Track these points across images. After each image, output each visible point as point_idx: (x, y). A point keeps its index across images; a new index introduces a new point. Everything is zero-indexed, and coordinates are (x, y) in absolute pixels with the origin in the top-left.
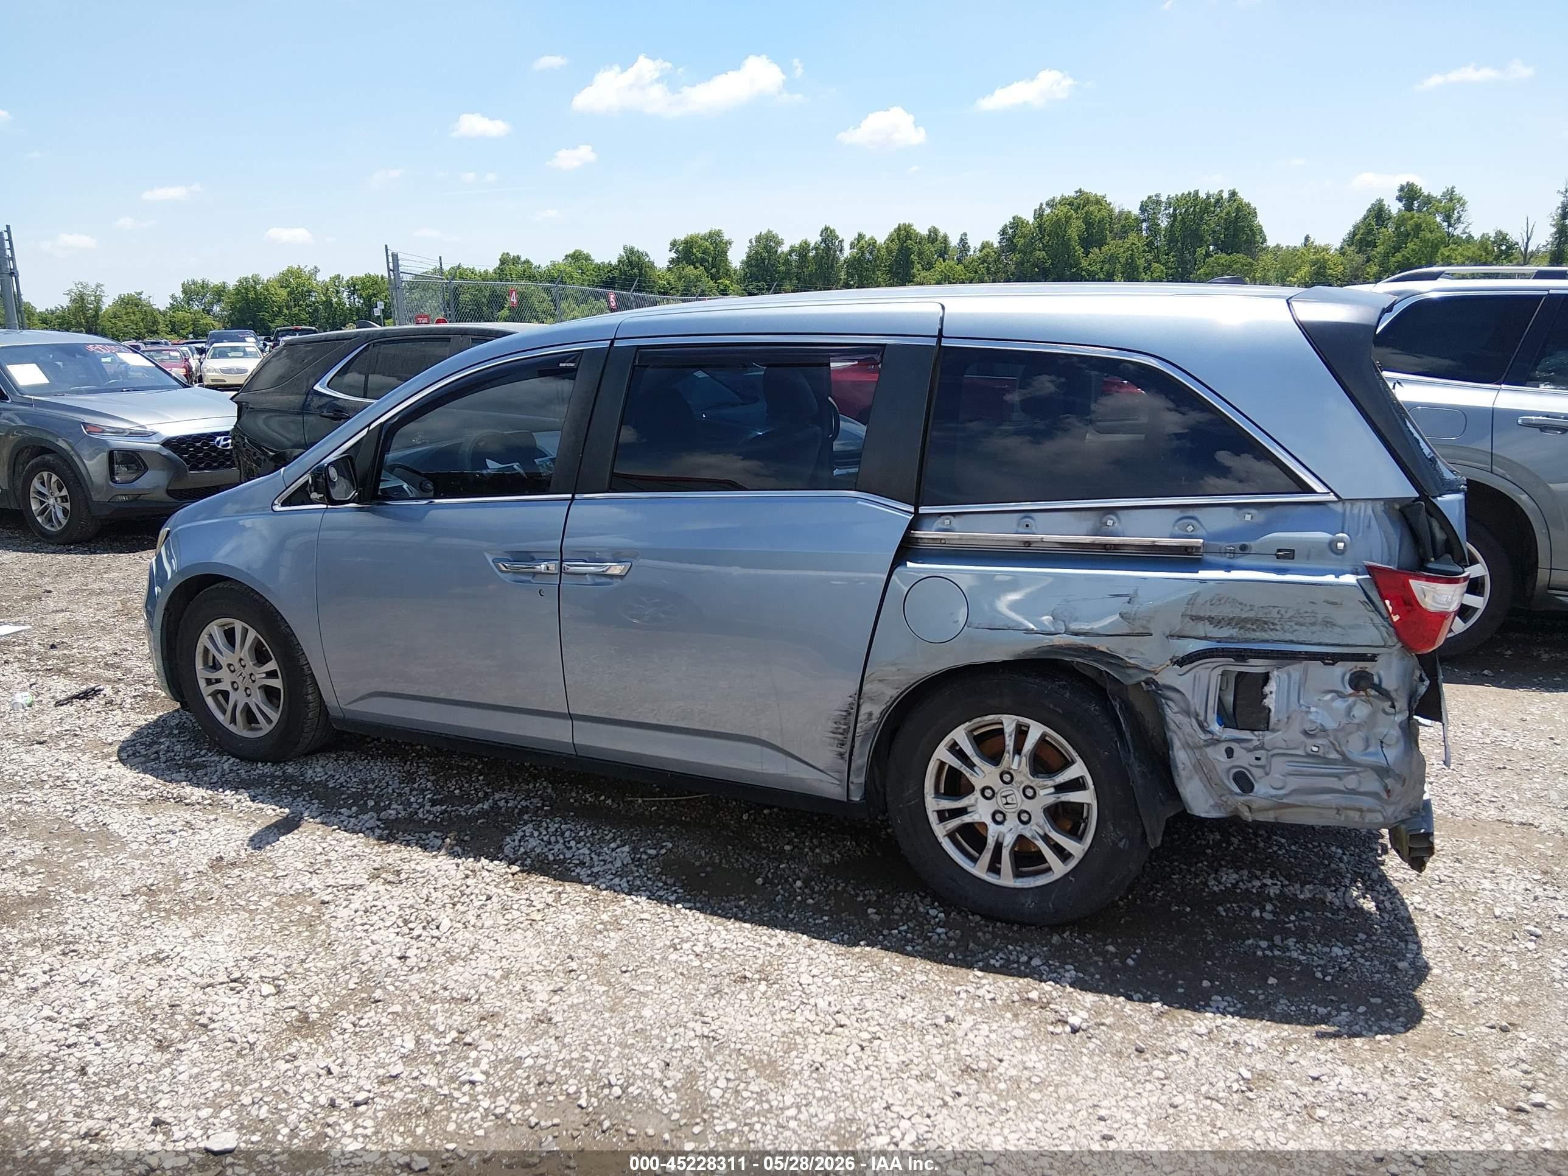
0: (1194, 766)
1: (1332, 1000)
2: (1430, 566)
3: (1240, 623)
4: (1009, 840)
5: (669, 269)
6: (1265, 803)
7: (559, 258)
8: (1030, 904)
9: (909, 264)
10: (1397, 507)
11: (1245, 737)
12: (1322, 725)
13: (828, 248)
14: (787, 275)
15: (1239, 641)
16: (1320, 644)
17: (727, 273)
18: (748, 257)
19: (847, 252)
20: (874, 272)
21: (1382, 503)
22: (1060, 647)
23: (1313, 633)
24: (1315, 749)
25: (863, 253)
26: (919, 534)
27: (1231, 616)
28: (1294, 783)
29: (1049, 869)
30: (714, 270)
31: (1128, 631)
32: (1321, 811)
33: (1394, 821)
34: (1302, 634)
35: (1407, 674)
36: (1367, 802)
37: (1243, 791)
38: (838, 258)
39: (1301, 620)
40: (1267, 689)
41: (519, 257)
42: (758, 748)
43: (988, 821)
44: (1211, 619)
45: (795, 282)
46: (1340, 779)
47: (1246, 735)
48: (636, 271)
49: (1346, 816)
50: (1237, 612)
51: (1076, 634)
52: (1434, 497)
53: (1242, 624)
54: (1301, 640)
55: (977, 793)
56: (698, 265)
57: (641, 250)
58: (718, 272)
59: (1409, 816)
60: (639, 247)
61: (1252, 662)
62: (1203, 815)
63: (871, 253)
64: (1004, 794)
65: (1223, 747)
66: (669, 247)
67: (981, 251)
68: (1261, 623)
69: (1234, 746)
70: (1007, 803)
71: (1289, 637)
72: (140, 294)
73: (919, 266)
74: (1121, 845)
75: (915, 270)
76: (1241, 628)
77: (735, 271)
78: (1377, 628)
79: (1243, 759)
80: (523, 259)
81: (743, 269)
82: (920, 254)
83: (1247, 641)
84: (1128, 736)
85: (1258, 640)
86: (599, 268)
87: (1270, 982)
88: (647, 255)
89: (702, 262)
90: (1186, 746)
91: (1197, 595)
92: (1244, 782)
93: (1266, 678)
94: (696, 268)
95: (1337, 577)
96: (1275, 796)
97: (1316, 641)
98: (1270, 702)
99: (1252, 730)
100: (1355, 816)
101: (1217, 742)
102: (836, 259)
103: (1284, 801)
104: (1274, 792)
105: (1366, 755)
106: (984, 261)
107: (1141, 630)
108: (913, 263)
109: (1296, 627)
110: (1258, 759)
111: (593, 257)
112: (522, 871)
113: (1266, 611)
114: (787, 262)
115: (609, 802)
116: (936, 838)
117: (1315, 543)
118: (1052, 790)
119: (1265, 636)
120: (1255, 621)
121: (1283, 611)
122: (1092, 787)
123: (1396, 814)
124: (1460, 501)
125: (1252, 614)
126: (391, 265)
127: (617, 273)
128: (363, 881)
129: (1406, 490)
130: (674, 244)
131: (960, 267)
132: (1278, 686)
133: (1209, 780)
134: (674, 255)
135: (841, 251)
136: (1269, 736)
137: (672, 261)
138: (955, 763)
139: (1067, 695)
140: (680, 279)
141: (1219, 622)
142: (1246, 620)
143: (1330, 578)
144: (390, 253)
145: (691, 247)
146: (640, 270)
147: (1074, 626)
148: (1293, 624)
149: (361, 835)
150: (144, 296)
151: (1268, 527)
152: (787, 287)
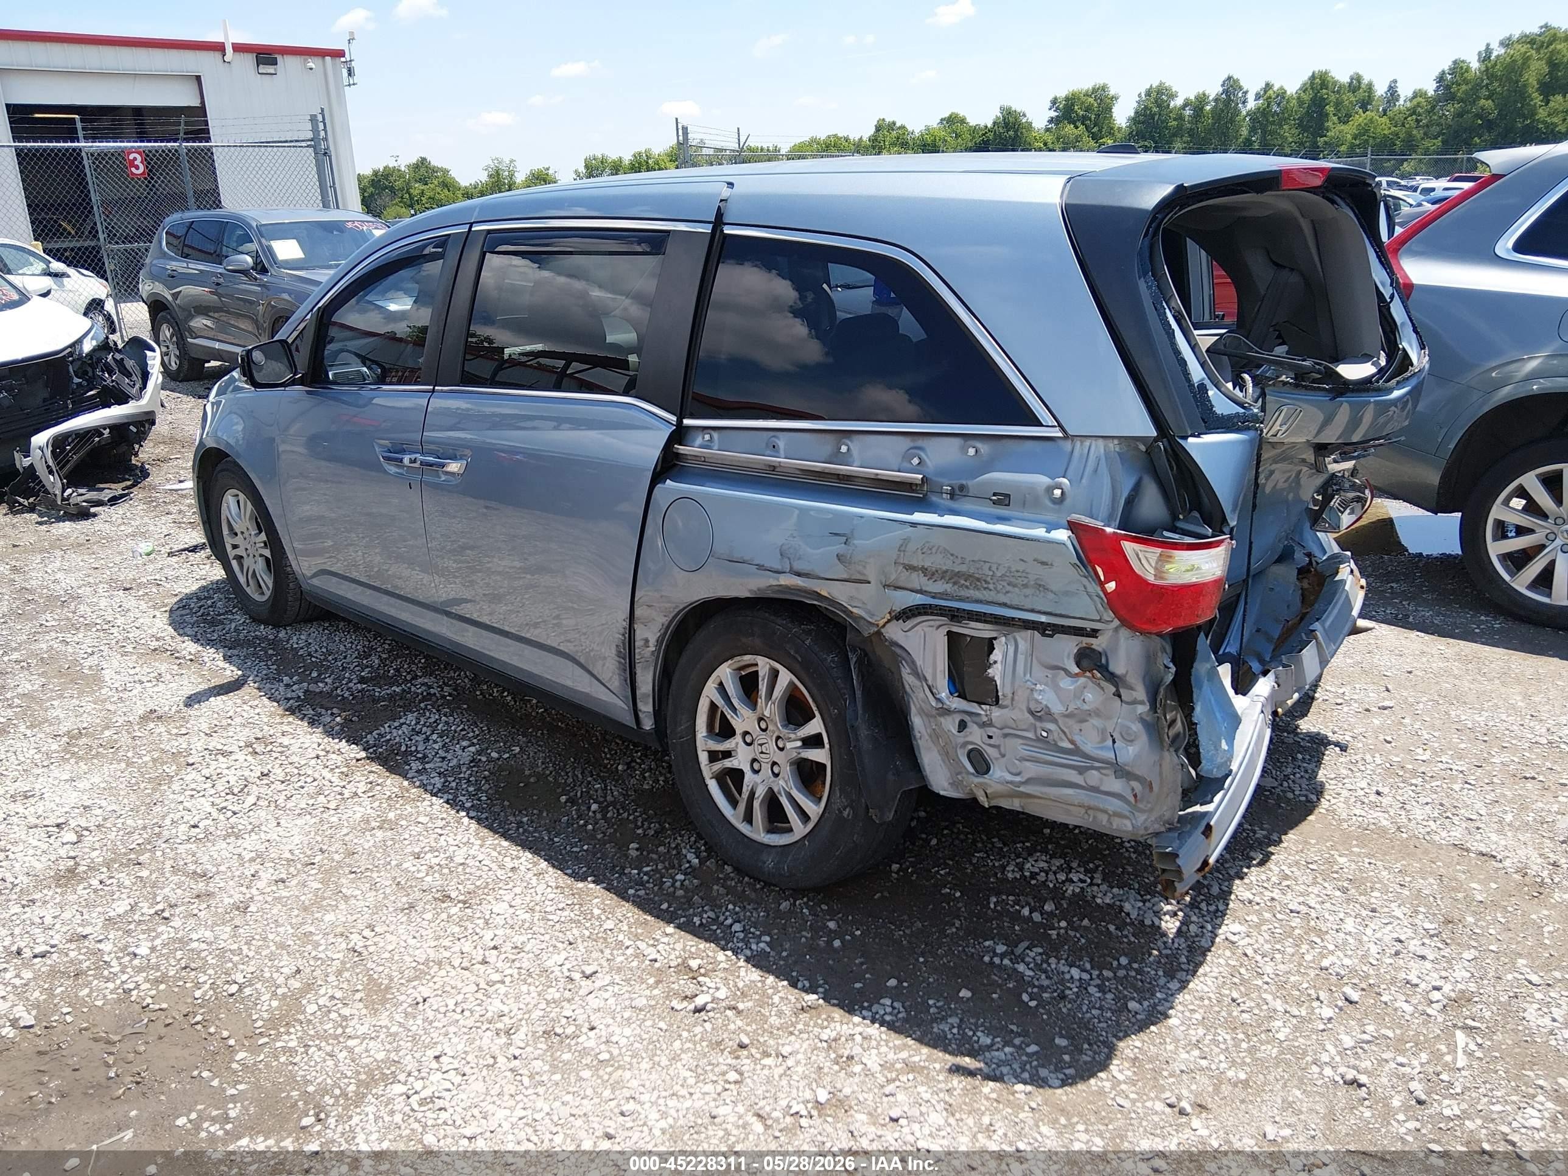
0: (930, 736)
1: (1012, 1031)
2: (1180, 525)
3: (954, 577)
4: (761, 792)
5: (1047, 130)
6: (999, 788)
7: (934, 123)
8: (769, 862)
9: (1323, 116)
10: (1143, 448)
11: (974, 711)
12: (1047, 707)
13: (1228, 101)
14: (1177, 132)
15: (953, 599)
16: (1032, 611)
17: (1111, 132)
18: (1136, 113)
19: (1251, 104)
20: (1281, 126)
21: (1116, 442)
22: (787, 587)
23: (1026, 596)
24: (1045, 734)
25: (1269, 105)
26: (682, 449)
27: (944, 568)
28: (1031, 770)
29: (791, 830)
30: (1095, 130)
31: (845, 576)
32: (1069, 807)
33: (1142, 832)
34: (1015, 597)
35: (1150, 659)
36: (1115, 804)
37: (977, 771)
38: (1240, 112)
39: (1012, 580)
40: (993, 658)
41: (894, 123)
42: (570, 664)
43: (746, 769)
44: (924, 570)
45: (1186, 138)
46: (1080, 773)
47: (974, 708)
48: (1011, 133)
49: (1095, 817)
50: (947, 565)
51: (799, 574)
52: (1185, 438)
53: (956, 579)
54: (1015, 603)
55: (738, 738)
56: (1079, 124)
57: (1018, 110)
58: (1100, 131)
59: (1163, 829)
60: (1017, 107)
61: (973, 624)
62: (942, 793)
63: (1279, 105)
64: (760, 742)
65: (957, 718)
66: (1049, 104)
67: (1411, 100)
68: (975, 580)
69: (967, 718)
70: (762, 753)
71: (1002, 598)
72: (548, 169)
73: (1335, 119)
74: (845, 814)
75: (1330, 124)
76: (955, 583)
77: (1120, 129)
78: (1090, 596)
79: (975, 735)
80: (898, 125)
81: (1130, 127)
82: (1338, 104)
83: (961, 599)
84: (858, 694)
85: (972, 600)
86: (974, 130)
87: (961, 995)
88: (1024, 115)
89: (1084, 120)
90: (922, 712)
91: (906, 541)
92: (980, 762)
93: (989, 645)
94: (1077, 128)
95: (1048, 531)
96: (1011, 782)
97: (1029, 607)
98: (995, 672)
99: (980, 703)
100: (1103, 819)
101: (946, 712)
102: (1237, 112)
103: (1022, 789)
104: (1009, 777)
105: (1102, 748)
106: (1414, 113)
107: (859, 577)
108: (1327, 115)
109: (1009, 588)
110: (990, 737)
111: (968, 120)
112: (368, 758)
113: (977, 565)
114: (1180, 118)
115: (509, 698)
116: (704, 779)
117: (1032, 488)
118: (799, 744)
119: (978, 595)
120: (968, 577)
121: (994, 568)
122: (827, 746)
123: (1148, 824)
124: (1243, 442)
125: (963, 568)
126: (681, 138)
127: (991, 136)
128: (235, 748)
129: (1144, 427)
130: (1054, 102)
131: (1384, 119)
132: (1005, 656)
133: (948, 755)
134: (1054, 114)
135: (1244, 103)
136: (996, 713)
137: (1051, 121)
138: (720, 702)
139: (807, 642)
140: (1058, 139)
141: (933, 574)
142: (958, 574)
143: (1040, 532)
144: (680, 126)
145: (1073, 105)
146: (1016, 132)
147: (798, 566)
148: (1005, 584)
149: (275, 704)
150: (551, 172)
151: (988, 466)
152: (1178, 145)
